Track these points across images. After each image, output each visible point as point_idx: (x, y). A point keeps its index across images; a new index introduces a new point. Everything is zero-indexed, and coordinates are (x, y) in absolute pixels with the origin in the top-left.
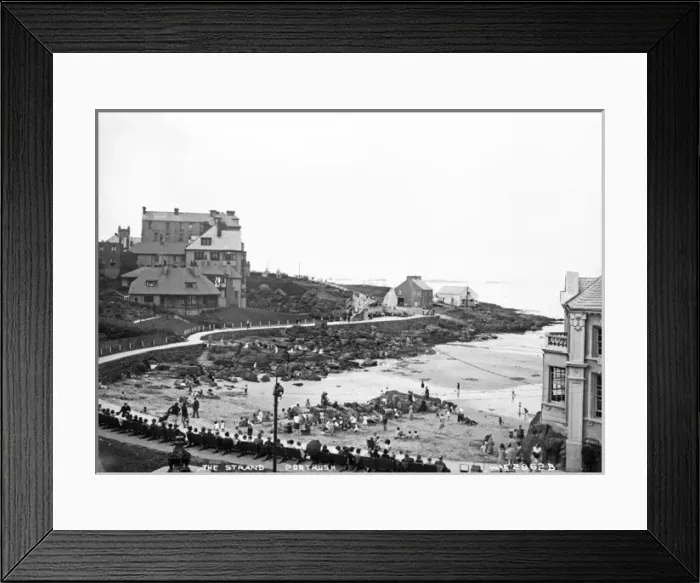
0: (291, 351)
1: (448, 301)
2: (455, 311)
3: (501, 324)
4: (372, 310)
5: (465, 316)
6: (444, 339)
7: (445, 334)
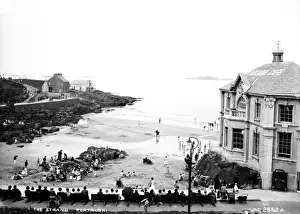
0: (5, 124)
1: (77, 89)
2: (84, 94)
3: (111, 102)
4: (39, 95)
5: (91, 98)
6: (86, 111)
7: (86, 109)
